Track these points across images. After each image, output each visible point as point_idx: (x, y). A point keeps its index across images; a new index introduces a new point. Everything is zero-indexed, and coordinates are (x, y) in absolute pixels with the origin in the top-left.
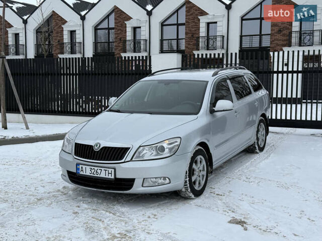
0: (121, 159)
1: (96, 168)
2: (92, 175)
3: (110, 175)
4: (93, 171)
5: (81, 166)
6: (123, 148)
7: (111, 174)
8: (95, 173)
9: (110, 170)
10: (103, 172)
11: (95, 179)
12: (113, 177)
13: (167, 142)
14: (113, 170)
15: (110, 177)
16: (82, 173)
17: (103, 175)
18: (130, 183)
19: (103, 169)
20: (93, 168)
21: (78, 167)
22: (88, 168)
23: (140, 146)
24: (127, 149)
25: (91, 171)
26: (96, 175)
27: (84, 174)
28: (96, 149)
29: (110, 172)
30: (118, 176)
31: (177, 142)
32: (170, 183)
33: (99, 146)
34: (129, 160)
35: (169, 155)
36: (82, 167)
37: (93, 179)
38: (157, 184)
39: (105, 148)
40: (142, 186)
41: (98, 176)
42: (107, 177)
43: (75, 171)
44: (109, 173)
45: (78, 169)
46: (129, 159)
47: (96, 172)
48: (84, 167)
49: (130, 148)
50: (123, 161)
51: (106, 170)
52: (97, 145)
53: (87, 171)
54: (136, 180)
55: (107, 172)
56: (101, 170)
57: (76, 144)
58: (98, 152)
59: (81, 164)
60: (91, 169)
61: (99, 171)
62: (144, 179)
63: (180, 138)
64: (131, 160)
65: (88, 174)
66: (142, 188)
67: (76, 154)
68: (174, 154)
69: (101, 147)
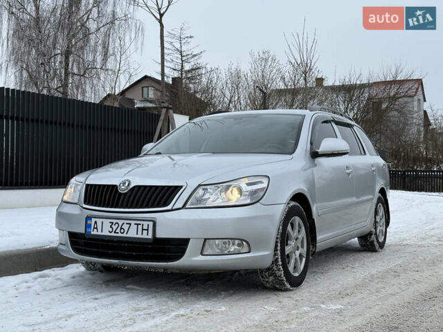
0: (166, 204)
1: (120, 222)
2: (113, 234)
3: (145, 232)
4: (115, 227)
5: (94, 220)
6: (170, 187)
7: (147, 230)
8: (118, 231)
9: (145, 224)
10: (134, 227)
11: (118, 242)
12: (150, 236)
13: (247, 180)
14: (151, 224)
15: (145, 236)
16: (95, 232)
17: (132, 233)
18: (177, 247)
19: (133, 222)
20: (115, 221)
21: (89, 222)
22: (107, 223)
23: (200, 185)
24: (177, 188)
25: (111, 227)
26: (120, 235)
27: (100, 233)
28: (123, 189)
29: (145, 227)
30: (160, 235)
31: (262, 183)
32: (249, 252)
33: (128, 185)
34: (181, 206)
35: (248, 201)
36: (96, 222)
37: (113, 241)
38: (226, 252)
39: (139, 187)
40: (202, 253)
41: (124, 235)
42: (140, 236)
43: (84, 232)
44: (143, 230)
45: (87, 226)
46: (180, 204)
47: (121, 228)
48: (99, 221)
49: (182, 187)
50: (169, 207)
51: (138, 224)
52: (125, 183)
53: (104, 228)
54: (191, 240)
55: (140, 227)
56: (130, 224)
57: (87, 186)
58: (125, 194)
59: (95, 217)
60: (113, 223)
61: (126, 227)
62: (205, 239)
63: (268, 177)
64: (184, 207)
65: (106, 233)
66: (201, 258)
67: (87, 202)
68: (258, 201)
69: (131, 186)
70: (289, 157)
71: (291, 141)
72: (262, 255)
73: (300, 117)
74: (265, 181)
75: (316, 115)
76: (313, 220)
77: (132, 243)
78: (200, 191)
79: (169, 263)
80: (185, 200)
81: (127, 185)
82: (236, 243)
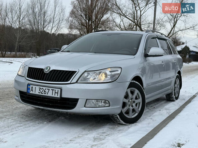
0: (67, 81)
1: (44, 88)
2: (40, 94)
4: (41, 90)
6: (70, 72)
7: (58, 93)
8: (43, 92)
9: (57, 90)
10: (51, 91)
11: (43, 98)
12: (59, 96)
13: (110, 70)
14: (59, 90)
15: (56, 96)
16: (31, 92)
17: (50, 94)
18: (73, 102)
19: (50, 89)
20: (41, 87)
21: (29, 87)
22: (37, 88)
23: (85, 71)
24: (74, 72)
25: (40, 90)
26: (44, 94)
27: (34, 93)
28: (46, 71)
30: (64, 96)
31: (118, 71)
32: (109, 106)
34: (75, 82)
35: (110, 81)
36: (32, 87)
37: (40, 97)
38: (98, 106)
39: (55, 70)
40: (85, 106)
41: (46, 95)
42: (54, 96)
43: (26, 91)
44: (55, 93)
45: (28, 89)
46: (74, 81)
47: (45, 91)
48: (34, 87)
49: (76, 72)
50: (69, 82)
51: (53, 90)
53: (36, 91)
54: (79, 100)
55: (54, 91)
56: (49, 89)
57: (29, 68)
58: (47, 74)
59: (32, 85)
60: (40, 88)
61: (47, 91)
62: (87, 99)
63: (121, 68)
64: (77, 82)
65: (37, 93)
66: (85, 108)
67: (28, 76)
68: (115, 81)
69: (51, 70)
70: (133, 57)
71: (135, 48)
73: (140, 36)
75: (149, 35)
77: (49, 99)
78: (86, 74)
79: (68, 110)
80: (78, 78)
81: (48, 69)
82: (103, 101)
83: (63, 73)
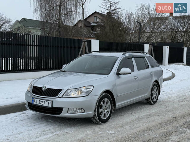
1: (42, 101)
2: (40, 104)
4: (40, 102)
5: (34, 99)
6: (58, 90)
7: (50, 104)
8: (41, 103)
9: (49, 102)
10: (46, 103)
12: (51, 106)
13: (85, 88)
14: (51, 102)
15: (49, 106)
16: (34, 103)
18: (60, 110)
19: (46, 101)
20: (40, 100)
21: (33, 99)
22: (38, 100)
23: (68, 89)
24: (60, 90)
26: (42, 105)
27: (36, 104)
28: (44, 89)
30: (54, 106)
32: (84, 112)
34: (61, 96)
35: (85, 95)
36: (35, 100)
37: (40, 107)
38: (76, 112)
39: (48, 89)
40: (67, 113)
41: (43, 105)
42: (47, 106)
43: (31, 102)
45: (32, 101)
47: (42, 103)
48: (36, 99)
49: (62, 90)
50: (57, 97)
51: (47, 102)
52: (44, 87)
53: (37, 102)
54: (64, 109)
55: (48, 103)
57: (34, 86)
58: (44, 91)
61: (43, 102)
62: (69, 108)
64: (62, 97)
65: (38, 104)
66: (67, 114)
67: (33, 92)
68: (88, 95)
69: (46, 88)
70: (106, 76)
71: (110, 69)
72: (90, 113)
73: (117, 58)
74: (92, 87)
76: (114, 99)
78: (69, 91)
79: (57, 115)
80: (63, 94)
82: (80, 109)
83: (53, 90)
